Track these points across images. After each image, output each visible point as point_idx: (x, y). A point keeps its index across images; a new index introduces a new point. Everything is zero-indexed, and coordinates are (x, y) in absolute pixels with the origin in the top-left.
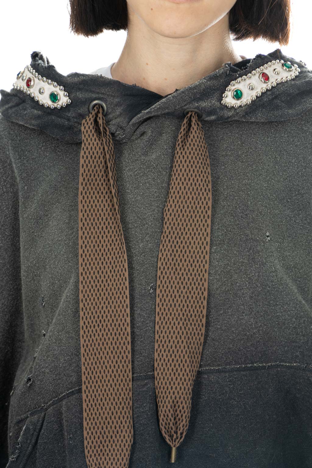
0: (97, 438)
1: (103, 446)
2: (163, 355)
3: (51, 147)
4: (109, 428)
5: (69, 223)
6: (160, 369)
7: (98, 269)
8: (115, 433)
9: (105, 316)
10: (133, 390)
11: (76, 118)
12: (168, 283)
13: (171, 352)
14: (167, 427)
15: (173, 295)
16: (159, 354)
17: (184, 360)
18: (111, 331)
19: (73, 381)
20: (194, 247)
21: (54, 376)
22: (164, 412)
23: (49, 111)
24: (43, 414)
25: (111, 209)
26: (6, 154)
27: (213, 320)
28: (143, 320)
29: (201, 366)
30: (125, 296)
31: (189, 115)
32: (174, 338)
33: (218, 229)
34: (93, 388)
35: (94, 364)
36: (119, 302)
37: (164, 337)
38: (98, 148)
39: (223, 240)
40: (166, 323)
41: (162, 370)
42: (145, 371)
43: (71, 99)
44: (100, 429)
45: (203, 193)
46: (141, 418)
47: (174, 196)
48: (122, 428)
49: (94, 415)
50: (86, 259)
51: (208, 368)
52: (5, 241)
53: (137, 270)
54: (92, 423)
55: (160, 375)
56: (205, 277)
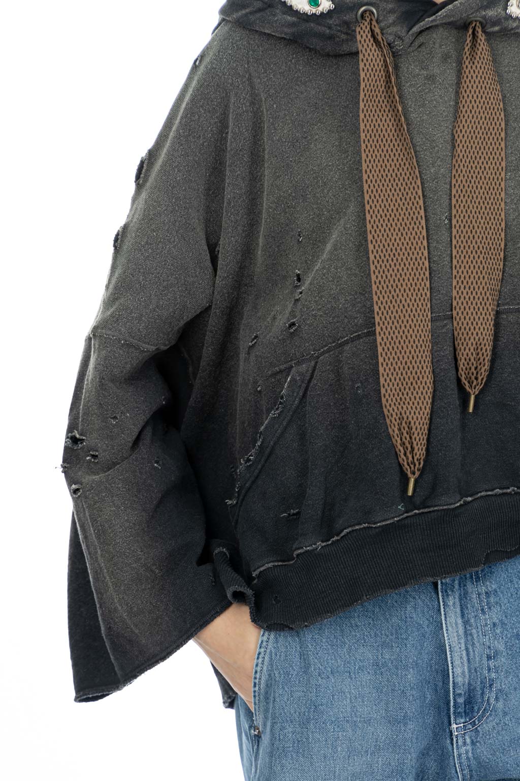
0: (395, 386)
1: (403, 394)
2: (462, 293)
3: (303, 60)
4: (409, 374)
5: (340, 146)
6: (460, 308)
7: (387, 196)
8: (416, 379)
9: (398, 249)
10: (433, 332)
11: (340, 26)
12: (464, 212)
13: (472, 289)
14: (467, 372)
15: (471, 226)
16: (458, 291)
17: (485, 298)
18: (407, 265)
19: (359, 323)
20: (489, 172)
21: (331, 319)
22: (465, 356)
23: (305, 17)
24: (313, 363)
25: (395, 129)
26: (245, 67)
27: (509, 255)
28: (439, 253)
29: (498, 305)
30: (420, 227)
31: (473, 25)
32: (474, 274)
33: (512, 153)
34: (389, 329)
35: (389, 303)
36: (414, 233)
37: (463, 272)
38: (378, 60)
39: (517, 165)
40: (465, 257)
41: (462, 309)
42: (444, 310)
43: (334, 5)
44: (399, 375)
45: (495, 113)
46: (442, 363)
47: (466, 116)
48: (423, 373)
49: (391, 360)
50: (372, 186)
51: (506, 308)
52: (243, 168)
53: (430, 198)
54: (390, 369)
55: (460, 314)
56: (501, 206)
